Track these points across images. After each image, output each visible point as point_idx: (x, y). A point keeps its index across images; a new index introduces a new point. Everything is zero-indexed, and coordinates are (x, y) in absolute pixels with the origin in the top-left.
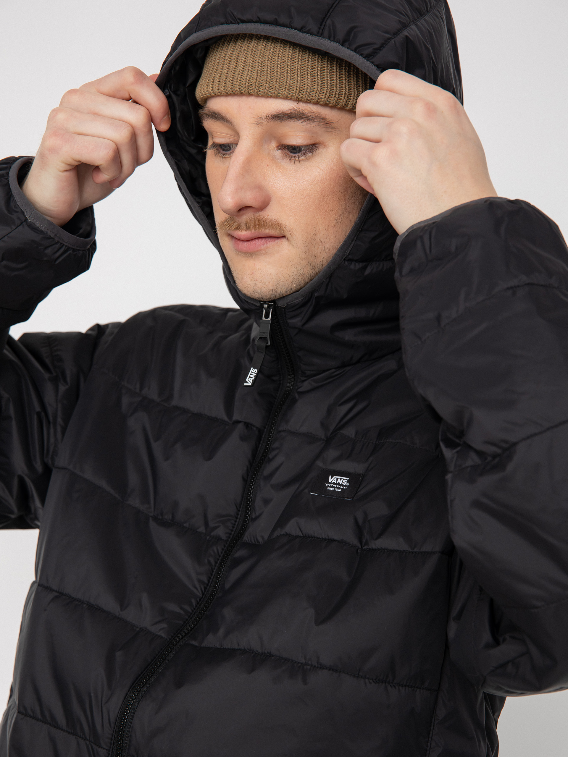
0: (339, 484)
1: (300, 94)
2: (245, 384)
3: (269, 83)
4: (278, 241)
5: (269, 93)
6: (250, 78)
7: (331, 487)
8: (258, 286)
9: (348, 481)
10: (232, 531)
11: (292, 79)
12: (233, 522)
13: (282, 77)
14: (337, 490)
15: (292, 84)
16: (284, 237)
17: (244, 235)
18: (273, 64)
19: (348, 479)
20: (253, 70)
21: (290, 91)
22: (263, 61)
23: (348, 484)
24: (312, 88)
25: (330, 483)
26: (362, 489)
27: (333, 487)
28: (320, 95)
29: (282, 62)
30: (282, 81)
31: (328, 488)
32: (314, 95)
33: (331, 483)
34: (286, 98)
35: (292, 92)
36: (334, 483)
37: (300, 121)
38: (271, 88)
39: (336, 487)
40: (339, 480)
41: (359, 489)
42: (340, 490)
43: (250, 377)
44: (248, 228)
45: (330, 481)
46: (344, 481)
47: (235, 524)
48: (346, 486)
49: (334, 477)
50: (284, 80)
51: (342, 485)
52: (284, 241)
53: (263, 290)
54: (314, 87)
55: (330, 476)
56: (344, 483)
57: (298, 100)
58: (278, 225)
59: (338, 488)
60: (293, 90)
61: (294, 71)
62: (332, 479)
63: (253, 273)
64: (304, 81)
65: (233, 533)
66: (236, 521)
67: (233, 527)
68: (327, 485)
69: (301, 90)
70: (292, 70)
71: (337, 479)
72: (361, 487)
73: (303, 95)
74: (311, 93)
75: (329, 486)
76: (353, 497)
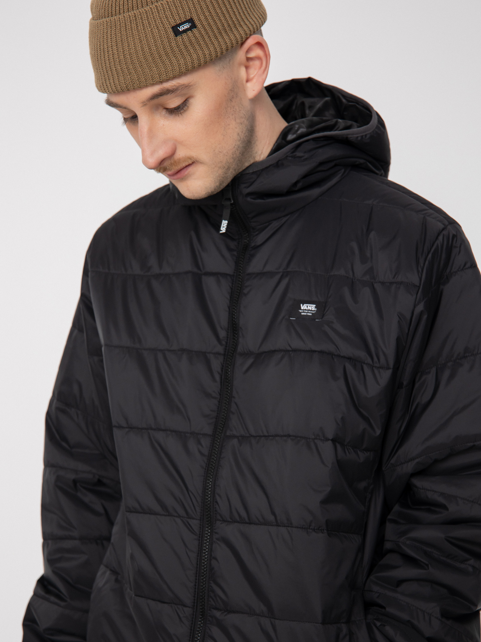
0: (309, 310)
1: (160, 78)
3: (138, 80)
5: (141, 86)
6: (124, 81)
7: (304, 312)
9: (316, 307)
11: (151, 70)
13: (144, 73)
15: (153, 74)
16: (195, 162)
18: (134, 66)
19: (315, 305)
20: (124, 75)
21: (153, 80)
22: (127, 66)
23: (316, 309)
24: (166, 70)
26: (328, 310)
27: (305, 312)
28: (173, 72)
29: (139, 62)
30: (145, 75)
31: (302, 314)
32: (170, 74)
33: (303, 310)
34: (153, 85)
35: (155, 79)
36: (305, 310)
38: (140, 83)
39: (308, 312)
40: (309, 307)
41: (325, 312)
42: (311, 314)
45: (302, 308)
46: (312, 307)
47: (227, 342)
48: (314, 311)
49: (305, 305)
50: (146, 74)
51: (311, 310)
54: (167, 69)
55: (301, 305)
56: (313, 309)
59: (309, 313)
60: (155, 78)
61: (150, 65)
62: (304, 307)
64: (159, 68)
65: (227, 348)
66: (227, 340)
67: (227, 344)
68: (300, 311)
69: (160, 76)
70: (148, 65)
71: (307, 306)
72: (326, 310)
73: (162, 78)
74: (167, 74)
75: (302, 312)
76: (322, 318)
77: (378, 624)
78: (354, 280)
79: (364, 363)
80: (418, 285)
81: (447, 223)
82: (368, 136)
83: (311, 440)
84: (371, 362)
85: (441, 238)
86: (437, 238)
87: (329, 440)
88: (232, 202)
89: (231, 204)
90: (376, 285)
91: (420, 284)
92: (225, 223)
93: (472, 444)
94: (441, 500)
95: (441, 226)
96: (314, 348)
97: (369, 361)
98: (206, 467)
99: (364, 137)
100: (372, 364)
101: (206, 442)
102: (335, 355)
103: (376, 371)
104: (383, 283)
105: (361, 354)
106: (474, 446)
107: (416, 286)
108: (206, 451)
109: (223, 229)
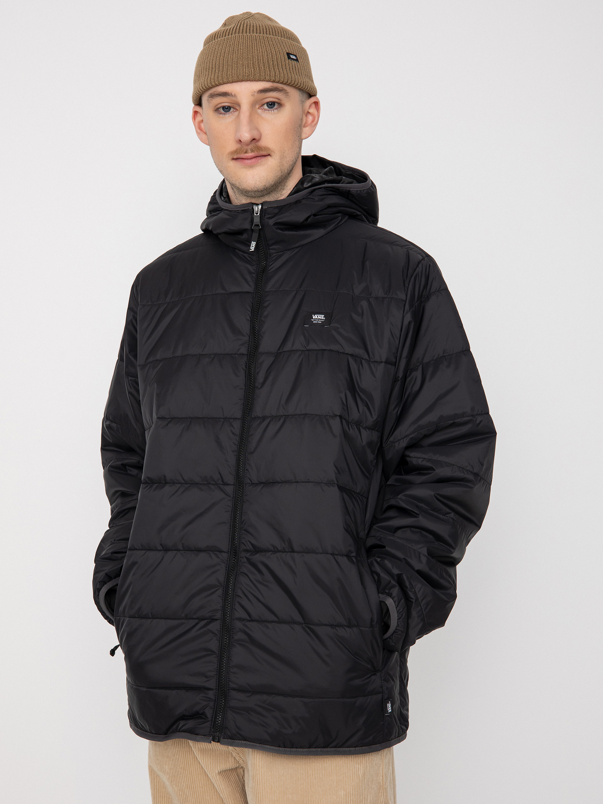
0: (319, 319)
2: (250, 250)
4: (266, 158)
7: (315, 321)
8: (257, 184)
9: (324, 317)
10: (249, 348)
12: (248, 344)
14: (319, 322)
16: (269, 155)
17: (250, 156)
19: (324, 316)
23: (324, 318)
25: (314, 319)
26: (333, 320)
31: (314, 322)
36: (316, 319)
37: (275, 93)
39: (318, 321)
40: (319, 317)
41: (331, 320)
42: (321, 322)
43: (252, 247)
44: (252, 151)
45: (314, 318)
46: (322, 317)
47: (249, 345)
48: (323, 319)
49: (316, 315)
51: (321, 319)
52: (269, 157)
53: (260, 185)
55: (313, 315)
57: (274, 82)
58: (267, 149)
59: (319, 321)
62: (315, 317)
63: (253, 177)
65: (249, 349)
66: (249, 343)
67: (249, 346)
68: (312, 320)
71: (318, 316)
72: (333, 319)
75: (314, 321)
76: (329, 325)
77: (379, 560)
78: (353, 296)
79: (363, 359)
80: (405, 300)
81: (424, 256)
82: (365, 191)
83: (323, 417)
84: (368, 358)
85: (420, 266)
86: (418, 266)
87: (337, 416)
88: (260, 228)
89: (259, 229)
90: (370, 299)
91: (406, 299)
92: (253, 244)
93: (452, 422)
94: (429, 464)
95: (421, 258)
96: (324, 347)
97: (366, 357)
98: (238, 444)
99: (362, 191)
100: (369, 359)
101: (237, 425)
102: (340, 353)
103: (372, 365)
104: (377, 298)
105: (360, 352)
106: (454, 422)
107: (403, 300)
108: (237, 431)
109: (252, 249)
